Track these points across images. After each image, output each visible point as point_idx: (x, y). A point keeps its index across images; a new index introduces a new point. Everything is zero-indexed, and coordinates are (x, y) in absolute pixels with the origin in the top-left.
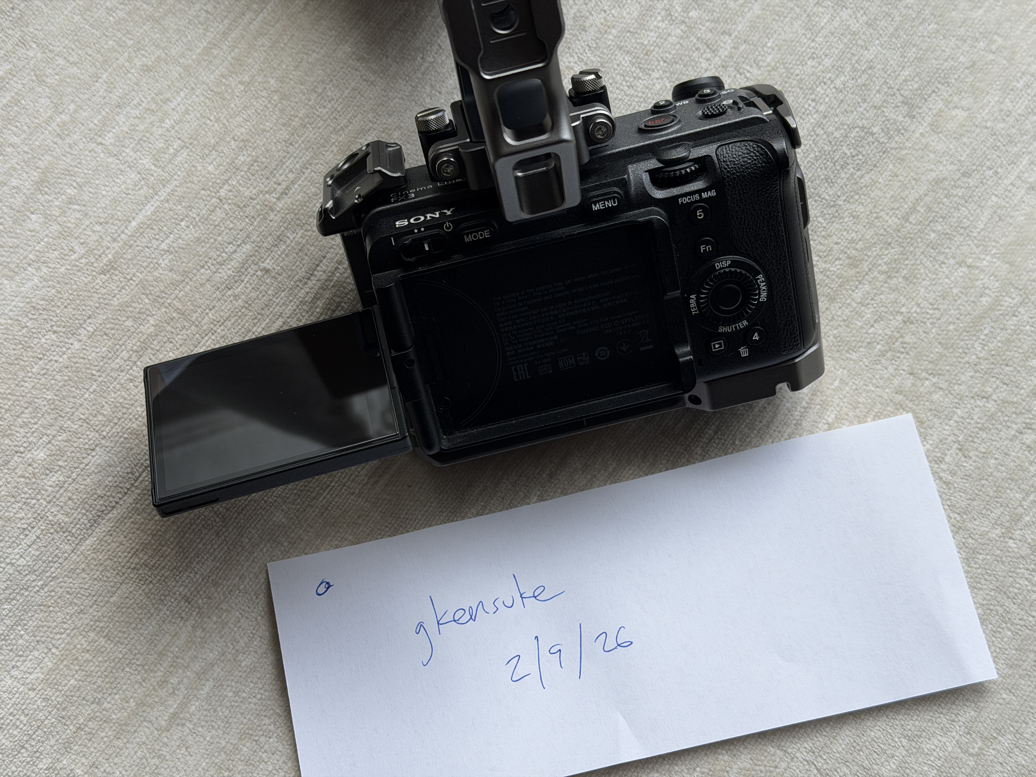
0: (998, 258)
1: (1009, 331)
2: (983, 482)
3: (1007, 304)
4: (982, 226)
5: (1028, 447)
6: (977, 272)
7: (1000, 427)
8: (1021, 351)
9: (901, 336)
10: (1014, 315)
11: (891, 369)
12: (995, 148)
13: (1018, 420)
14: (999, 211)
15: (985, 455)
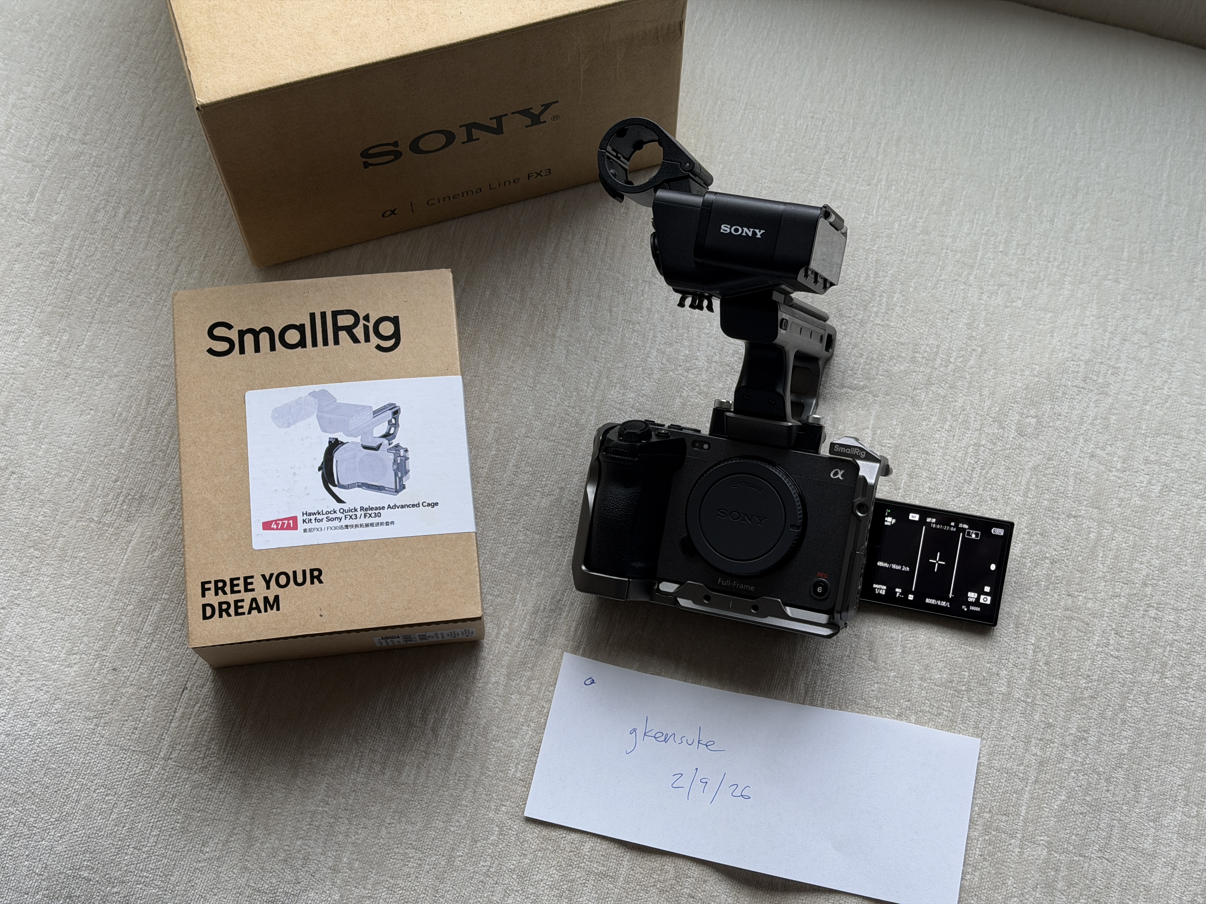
0: (1090, 507)
1: (1114, 550)
2: (1137, 649)
3: (1106, 534)
4: (1072, 489)
5: (1154, 618)
6: (1080, 519)
7: (1133, 612)
8: (1126, 560)
10: (1113, 540)
12: (1060, 437)
13: (1142, 604)
14: (1078, 476)
15: (1132, 633)
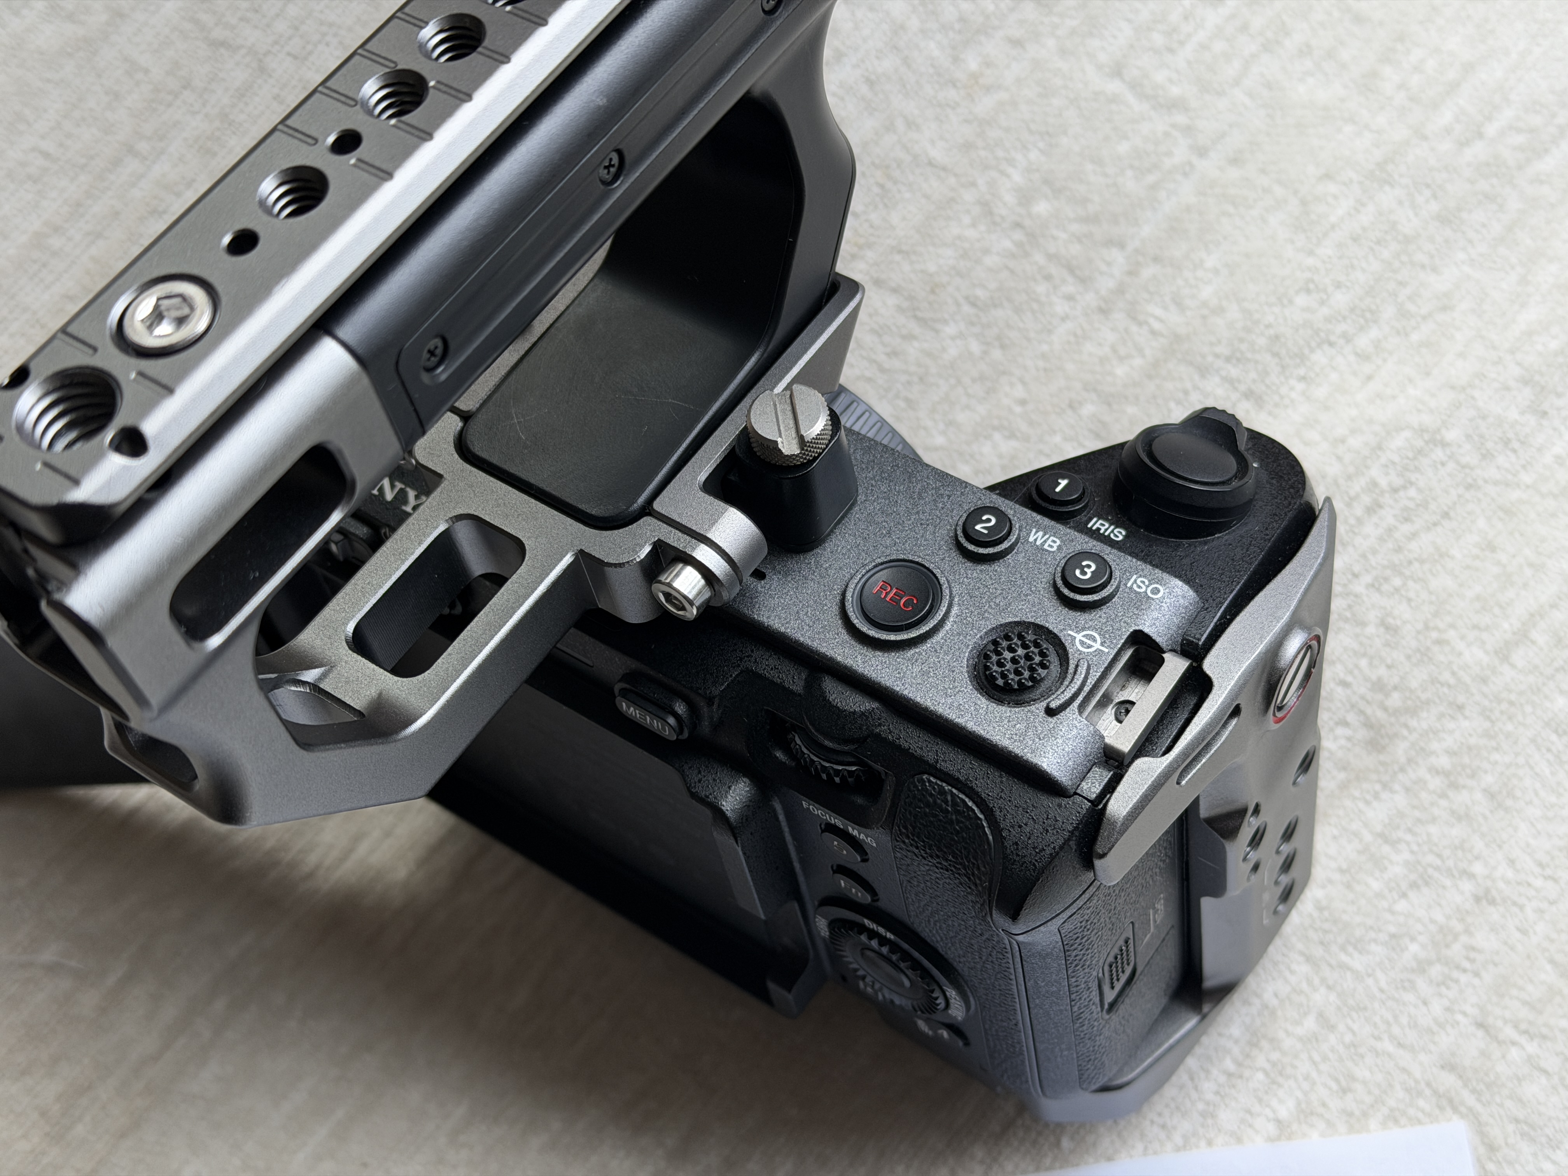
9: (1468, 932)
11: (1437, 1007)
